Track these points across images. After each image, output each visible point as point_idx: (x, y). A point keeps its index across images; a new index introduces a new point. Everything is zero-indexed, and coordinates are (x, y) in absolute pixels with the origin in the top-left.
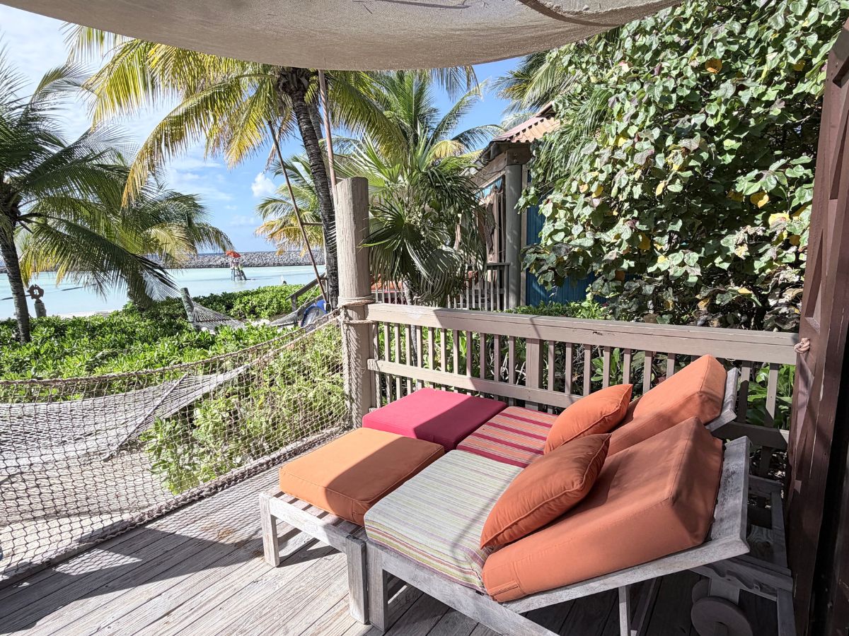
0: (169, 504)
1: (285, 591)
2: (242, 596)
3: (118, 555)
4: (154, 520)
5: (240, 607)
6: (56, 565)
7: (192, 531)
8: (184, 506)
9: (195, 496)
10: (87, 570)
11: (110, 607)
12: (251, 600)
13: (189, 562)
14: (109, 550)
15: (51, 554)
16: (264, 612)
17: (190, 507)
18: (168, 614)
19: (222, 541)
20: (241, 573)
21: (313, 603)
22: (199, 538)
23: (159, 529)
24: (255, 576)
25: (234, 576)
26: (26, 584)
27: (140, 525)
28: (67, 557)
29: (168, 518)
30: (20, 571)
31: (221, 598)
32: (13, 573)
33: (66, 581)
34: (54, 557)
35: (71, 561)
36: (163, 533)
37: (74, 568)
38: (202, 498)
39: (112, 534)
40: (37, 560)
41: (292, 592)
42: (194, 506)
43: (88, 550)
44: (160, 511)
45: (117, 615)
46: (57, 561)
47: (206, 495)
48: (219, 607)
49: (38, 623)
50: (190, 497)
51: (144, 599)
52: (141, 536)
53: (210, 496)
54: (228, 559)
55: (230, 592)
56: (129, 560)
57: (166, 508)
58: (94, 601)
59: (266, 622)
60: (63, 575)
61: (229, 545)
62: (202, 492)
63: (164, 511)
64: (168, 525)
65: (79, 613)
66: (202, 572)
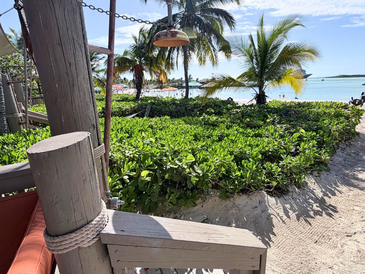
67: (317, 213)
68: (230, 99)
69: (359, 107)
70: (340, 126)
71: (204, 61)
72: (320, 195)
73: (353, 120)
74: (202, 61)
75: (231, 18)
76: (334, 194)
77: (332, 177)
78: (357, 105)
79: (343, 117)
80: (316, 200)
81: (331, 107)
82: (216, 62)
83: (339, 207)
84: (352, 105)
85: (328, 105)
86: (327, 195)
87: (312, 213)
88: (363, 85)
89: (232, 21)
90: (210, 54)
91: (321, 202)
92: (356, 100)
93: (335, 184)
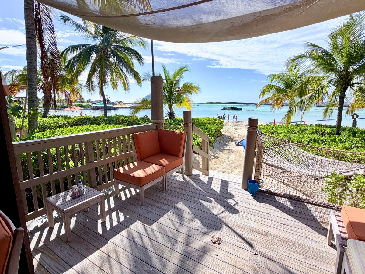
0: (317, 202)
1: (322, 252)
2: (306, 239)
3: (290, 204)
4: (309, 203)
5: (302, 241)
6: (276, 196)
7: (316, 215)
8: (322, 206)
9: (329, 206)
10: (280, 201)
11: (275, 212)
12: (307, 243)
13: (304, 220)
14: (290, 201)
15: (276, 192)
16: (307, 249)
17: (324, 208)
18: (284, 224)
19: (321, 224)
20: (314, 235)
21: (326, 264)
22: (316, 217)
23: (307, 206)
24: (317, 240)
25: (312, 234)
26: (267, 195)
27: (304, 202)
28: (279, 195)
29: (314, 206)
30: (268, 191)
31: (300, 234)
32: (266, 190)
33: (274, 200)
34: (276, 193)
35: (279, 197)
36: (308, 208)
37: (278, 199)
38: (332, 209)
39: (294, 198)
40: (273, 191)
41: (323, 255)
42: (327, 209)
43: (285, 198)
44: (313, 202)
45: (274, 214)
46: (277, 195)
47: (334, 209)
48: (296, 235)
49: (261, 203)
50: (327, 205)
51: (283, 217)
52: (301, 204)
53: (336, 210)
54: (317, 229)
55: (304, 236)
56: (291, 207)
57: (315, 202)
58: (274, 208)
59: (303, 251)
60: (275, 198)
61: (322, 226)
62: (333, 206)
63: (314, 203)
64: (311, 207)
65: (269, 208)
66: (304, 225)
67: (213, 159)
68: (146, 117)
69: (221, 120)
70: (215, 128)
71: (116, 86)
72: (213, 154)
73: (220, 125)
74: (115, 86)
75: (140, 56)
76: (217, 154)
77: (215, 149)
78: (220, 119)
79: (216, 124)
80: (212, 156)
81: (209, 120)
82: (128, 88)
83: (219, 157)
84: (218, 119)
85: (208, 119)
86: (215, 154)
87: (211, 159)
88: (222, 109)
89: (141, 59)
90: (122, 81)
91: (214, 156)
92: (220, 116)
93: (217, 151)
